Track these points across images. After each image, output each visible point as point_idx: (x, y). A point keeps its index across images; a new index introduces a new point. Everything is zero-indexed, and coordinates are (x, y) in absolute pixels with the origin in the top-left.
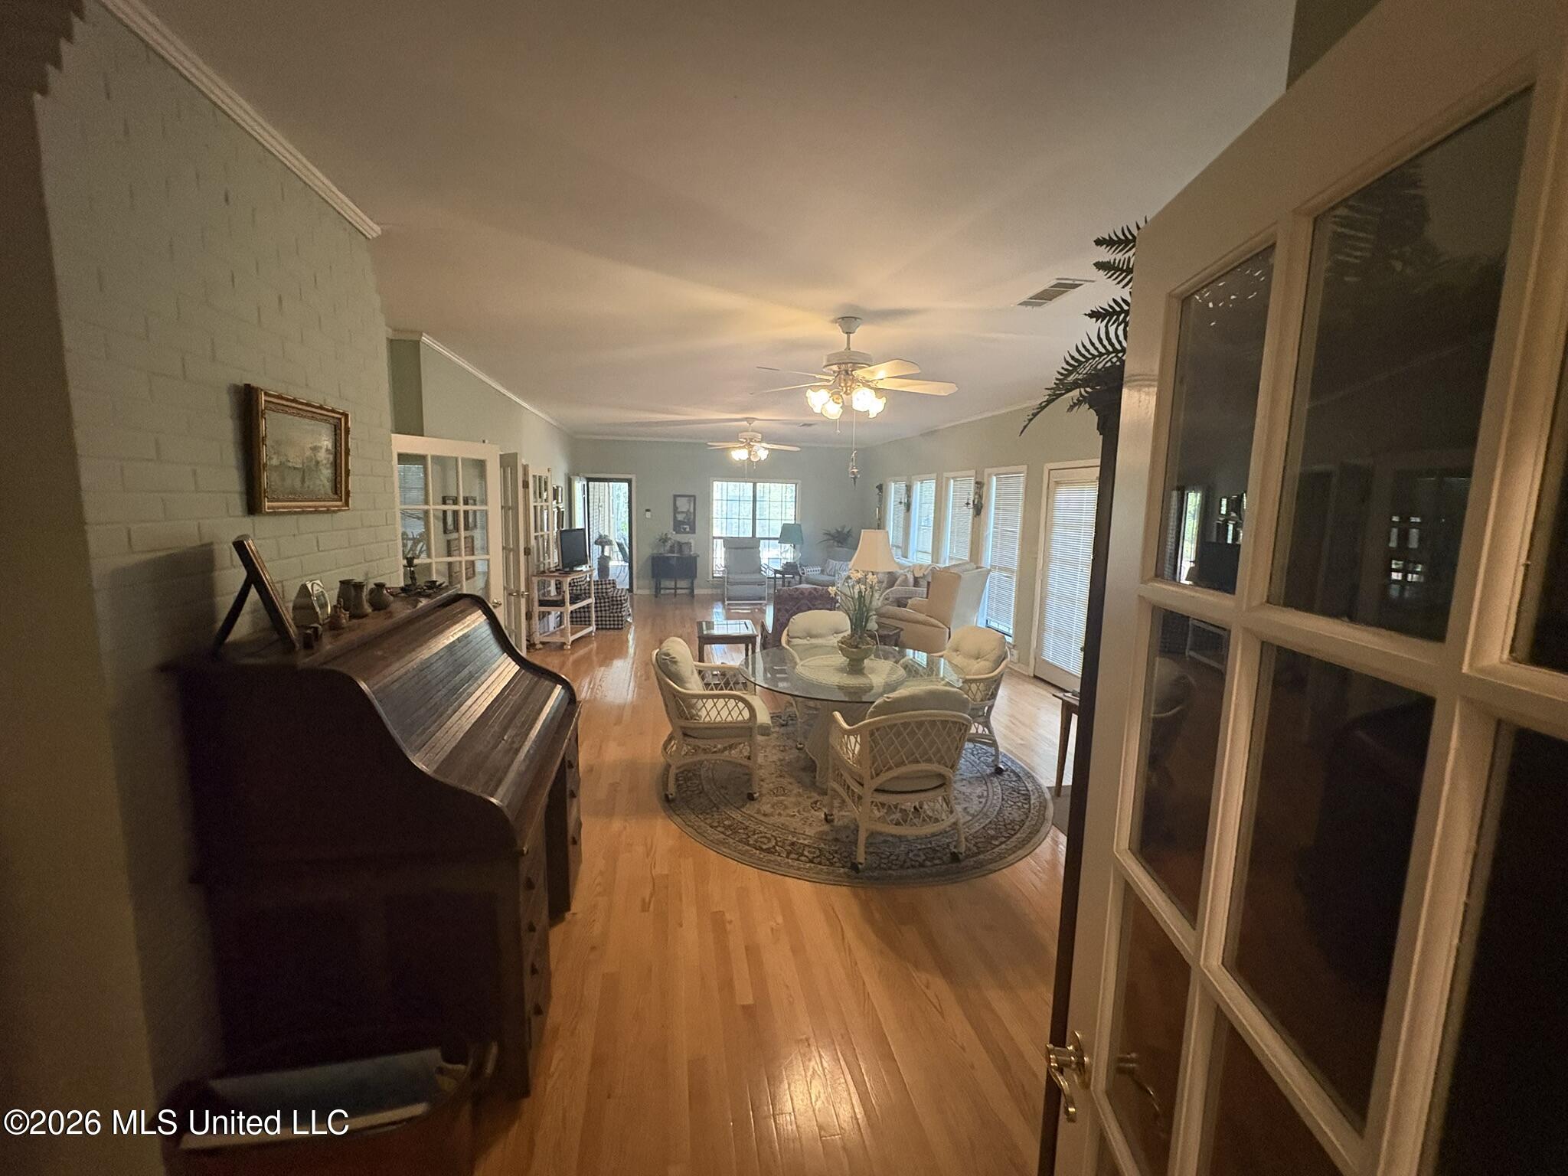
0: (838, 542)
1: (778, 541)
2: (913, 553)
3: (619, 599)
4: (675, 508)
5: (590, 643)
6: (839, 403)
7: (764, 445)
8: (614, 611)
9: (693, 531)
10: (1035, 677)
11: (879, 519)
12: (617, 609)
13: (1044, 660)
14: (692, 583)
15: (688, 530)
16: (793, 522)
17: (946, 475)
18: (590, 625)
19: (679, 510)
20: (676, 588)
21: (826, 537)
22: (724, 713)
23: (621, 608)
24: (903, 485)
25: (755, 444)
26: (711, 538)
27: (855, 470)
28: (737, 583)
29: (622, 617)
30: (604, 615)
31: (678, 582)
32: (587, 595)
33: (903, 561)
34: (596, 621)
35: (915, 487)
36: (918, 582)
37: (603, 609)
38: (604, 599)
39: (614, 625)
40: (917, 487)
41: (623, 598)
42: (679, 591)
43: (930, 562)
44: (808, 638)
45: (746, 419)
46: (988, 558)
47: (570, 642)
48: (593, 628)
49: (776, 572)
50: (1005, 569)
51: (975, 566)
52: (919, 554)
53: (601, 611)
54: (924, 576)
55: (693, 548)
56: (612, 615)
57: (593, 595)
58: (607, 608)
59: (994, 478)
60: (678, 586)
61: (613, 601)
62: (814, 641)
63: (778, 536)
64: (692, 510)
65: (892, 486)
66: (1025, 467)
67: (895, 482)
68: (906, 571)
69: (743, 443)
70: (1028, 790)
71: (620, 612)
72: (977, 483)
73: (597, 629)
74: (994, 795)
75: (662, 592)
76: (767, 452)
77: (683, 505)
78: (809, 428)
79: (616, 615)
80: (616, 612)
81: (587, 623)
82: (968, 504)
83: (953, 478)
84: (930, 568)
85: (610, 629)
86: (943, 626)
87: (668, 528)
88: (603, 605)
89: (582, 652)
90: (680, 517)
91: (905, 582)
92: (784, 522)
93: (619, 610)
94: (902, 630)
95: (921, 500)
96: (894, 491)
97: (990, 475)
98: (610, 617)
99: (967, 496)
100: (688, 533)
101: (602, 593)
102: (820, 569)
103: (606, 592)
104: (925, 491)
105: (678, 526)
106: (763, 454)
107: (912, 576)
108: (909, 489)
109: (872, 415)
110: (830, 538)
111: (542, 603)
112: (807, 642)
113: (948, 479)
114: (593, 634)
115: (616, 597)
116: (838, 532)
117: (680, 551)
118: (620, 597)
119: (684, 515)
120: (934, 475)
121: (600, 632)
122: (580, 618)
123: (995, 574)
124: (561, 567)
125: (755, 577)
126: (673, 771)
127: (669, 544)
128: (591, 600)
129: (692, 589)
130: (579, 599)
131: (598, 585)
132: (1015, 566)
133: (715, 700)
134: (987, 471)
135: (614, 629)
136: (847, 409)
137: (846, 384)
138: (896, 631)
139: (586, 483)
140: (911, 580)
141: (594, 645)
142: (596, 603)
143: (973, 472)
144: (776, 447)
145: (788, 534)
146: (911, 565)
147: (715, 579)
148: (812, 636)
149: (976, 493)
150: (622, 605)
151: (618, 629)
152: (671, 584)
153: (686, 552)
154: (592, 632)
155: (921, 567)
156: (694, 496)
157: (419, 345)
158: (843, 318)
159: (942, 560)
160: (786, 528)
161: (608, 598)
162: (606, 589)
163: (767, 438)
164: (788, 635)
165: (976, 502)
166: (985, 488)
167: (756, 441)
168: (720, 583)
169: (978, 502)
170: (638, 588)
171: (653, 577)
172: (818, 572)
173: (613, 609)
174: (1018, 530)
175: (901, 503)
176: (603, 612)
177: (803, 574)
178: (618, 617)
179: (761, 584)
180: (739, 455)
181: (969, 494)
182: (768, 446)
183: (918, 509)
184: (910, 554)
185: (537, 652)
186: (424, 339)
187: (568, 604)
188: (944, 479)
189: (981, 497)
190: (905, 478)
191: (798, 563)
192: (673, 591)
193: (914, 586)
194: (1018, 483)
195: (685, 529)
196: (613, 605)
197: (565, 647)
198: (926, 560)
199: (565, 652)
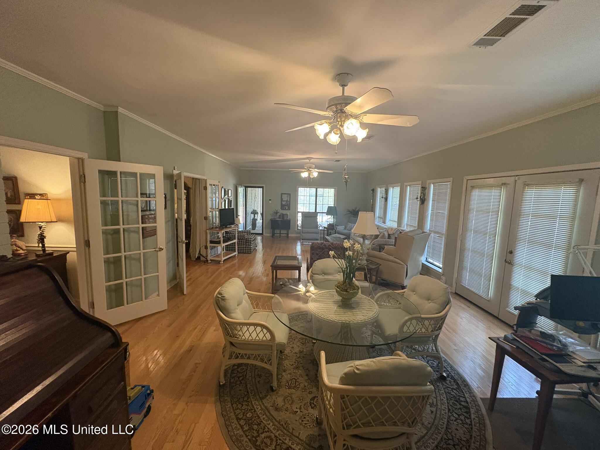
0: (353, 214)
1: (326, 214)
2: (388, 222)
3: (249, 240)
4: (282, 199)
5: (236, 259)
6: (338, 134)
7: (316, 170)
8: (247, 245)
9: (289, 209)
10: (456, 293)
11: (373, 205)
12: (249, 244)
13: (462, 285)
14: (288, 231)
15: (287, 208)
16: (333, 206)
17: (405, 184)
18: (235, 251)
19: (283, 200)
20: (280, 234)
21: (348, 212)
22: (254, 335)
23: (250, 244)
24: (384, 189)
25: (312, 170)
26: (297, 212)
27: (347, 177)
28: (307, 233)
29: (251, 248)
30: (243, 247)
31: (281, 231)
32: (234, 238)
33: (383, 225)
34: (238, 249)
35: (389, 190)
36: (390, 237)
37: (241, 244)
38: (243, 239)
39: (247, 251)
40: (391, 190)
41: (251, 239)
42: (281, 235)
43: (396, 227)
44: (323, 275)
45: (308, 158)
46: (428, 226)
47: (223, 260)
48: (236, 253)
49: (325, 228)
50: (438, 233)
51: (421, 232)
52: (391, 222)
53: (242, 245)
54: (393, 234)
55: (289, 217)
56: (246, 247)
57: (237, 238)
58: (244, 244)
59: (432, 185)
60: (281, 233)
61: (247, 240)
62: (326, 277)
63: (326, 212)
64: (289, 200)
65: (379, 190)
66: (452, 178)
67: (380, 188)
68: (384, 230)
69: (306, 169)
70: (467, 402)
71: (250, 246)
72: (422, 187)
73: (238, 253)
74: (441, 404)
75: (275, 235)
76: (317, 173)
77: (285, 198)
78: (339, 162)
79: (248, 247)
80: (248, 246)
81: (234, 250)
82: (417, 198)
83: (409, 185)
84: (397, 229)
85: (245, 253)
86: (403, 264)
87: (279, 208)
88: (241, 242)
89: (228, 265)
90: (284, 203)
91: (383, 237)
92: (329, 206)
93: (249, 245)
94: (381, 265)
95: (392, 196)
96: (380, 192)
97: (430, 184)
98: (245, 248)
99: (417, 194)
100: (287, 210)
101: (242, 237)
102: (344, 227)
103: (244, 237)
104: (394, 193)
105: (283, 207)
106: (315, 174)
107: (387, 233)
108: (387, 191)
109: (359, 140)
110: (350, 213)
111: (212, 242)
112: (323, 277)
113: (406, 186)
114: (236, 256)
115: (248, 239)
116: (353, 210)
117: (283, 218)
118: (250, 239)
119: (285, 202)
120: (399, 184)
121: (239, 254)
122: (230, 249)
123: (432, 235)
124: (220, 226)
125: (315, 230)
126: (223, 368)
127: (278, 214)
128: (236, 241)
129: (288, 234)
130: (230, 240)
131: (239, 233)
132: (444, 231)
133: (248, 327)
134: (428, 181)
135: (247, 253)
136: (342, 136)
137: (341, 119)
138: (377, 266)
139: (244, 188)
140: (387, 235)
141: (236, 261)
142: (238, 241)
143: (420, 182)
144: (320, 171)
145: (330, 211)
146: (387, 227)
147: (298, 230)
148: (325, 274)
149: (421, 193)
150: (251, 242)
151: (249, 253)
152: (278, 231)
153: (285, 218)
154: (236, 255)
155: (392, 229)
156: (290, 194)
157: (118, 113)
158: (339, 75)
159: (403, 226)
160: (329, 208)
161: (245, 239)
162: (244, 235)
163: (317, 167)
164: (312, 272)
165: (422, 198)
166: (427, 190)
167: (312, 168)
168: (299, 232)
169: (423, 197)
170: (265, 233)
171: (271, 228)
172: (343, 229)
173: (247, 244)
174: (446, 212)
175: (383, 197)
176: (243, 246)
177: (336, 229)
178: (249, 248)
179: (317, 233)
180: (304, 175)
181: (418, 193)
182: (318, 171)
183: (391, 200)
184: (387, 221)
185: (209, 264)
186: (120, 110)
187: (222, 243)
188: (405, 186)
189: (424, 195)
190: (385, 186)
191: (334, 224)
192: (279, 235)
193: (388, 239)
194: (447, 187)
195: (286, 208)
196: (247, 242)
197: (220, 262)
198: (395, 225)
199: (220, 265)
